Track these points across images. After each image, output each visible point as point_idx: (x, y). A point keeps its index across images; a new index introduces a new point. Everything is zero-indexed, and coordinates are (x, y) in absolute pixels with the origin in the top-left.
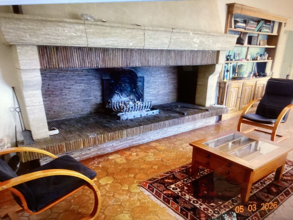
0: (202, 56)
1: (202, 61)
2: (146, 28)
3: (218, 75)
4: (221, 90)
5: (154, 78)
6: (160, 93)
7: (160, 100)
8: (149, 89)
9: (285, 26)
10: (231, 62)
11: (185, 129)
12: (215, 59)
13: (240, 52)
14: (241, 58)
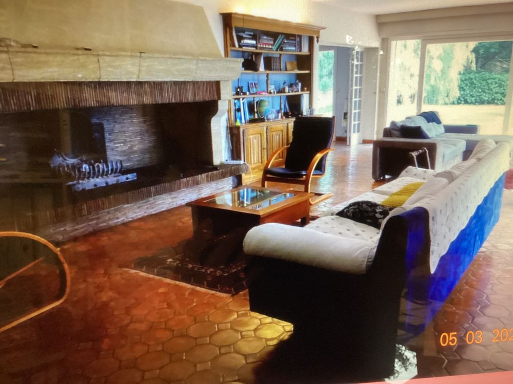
0: (194, 89)
1: (195, 96)
2: (101, 53)
3: (225, 116)
4: (235, 138)
5: (121, 125)
6: (134, 148)
7: (137, 161)
8: (115, 143)
9: (318, 41)
10: (244, 96)
11: (183, 199)
12: (215, 93)
13: (256, 82)
14: (259, 90)
